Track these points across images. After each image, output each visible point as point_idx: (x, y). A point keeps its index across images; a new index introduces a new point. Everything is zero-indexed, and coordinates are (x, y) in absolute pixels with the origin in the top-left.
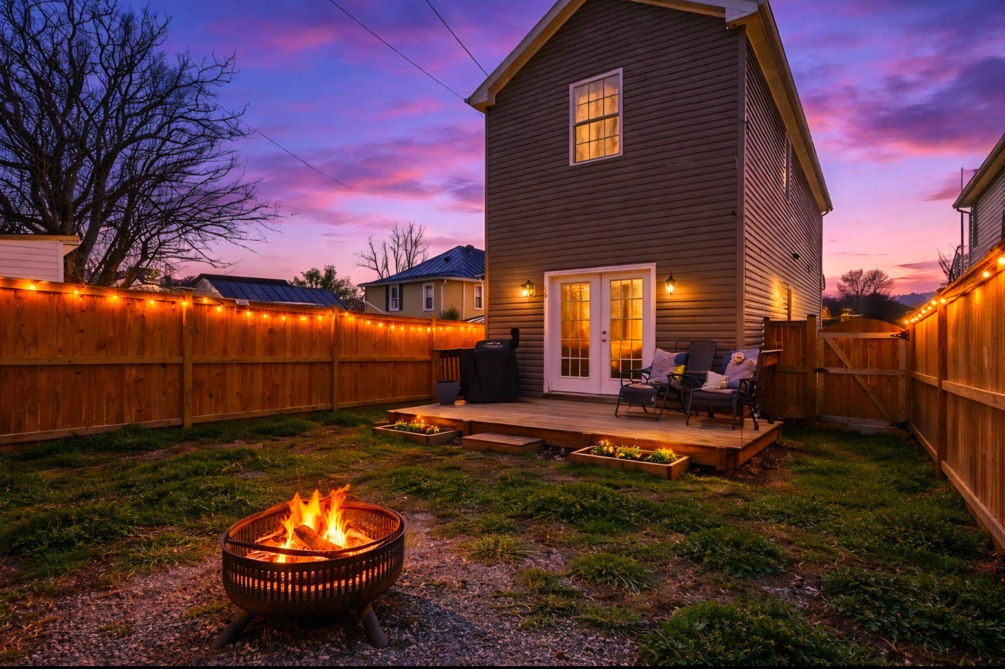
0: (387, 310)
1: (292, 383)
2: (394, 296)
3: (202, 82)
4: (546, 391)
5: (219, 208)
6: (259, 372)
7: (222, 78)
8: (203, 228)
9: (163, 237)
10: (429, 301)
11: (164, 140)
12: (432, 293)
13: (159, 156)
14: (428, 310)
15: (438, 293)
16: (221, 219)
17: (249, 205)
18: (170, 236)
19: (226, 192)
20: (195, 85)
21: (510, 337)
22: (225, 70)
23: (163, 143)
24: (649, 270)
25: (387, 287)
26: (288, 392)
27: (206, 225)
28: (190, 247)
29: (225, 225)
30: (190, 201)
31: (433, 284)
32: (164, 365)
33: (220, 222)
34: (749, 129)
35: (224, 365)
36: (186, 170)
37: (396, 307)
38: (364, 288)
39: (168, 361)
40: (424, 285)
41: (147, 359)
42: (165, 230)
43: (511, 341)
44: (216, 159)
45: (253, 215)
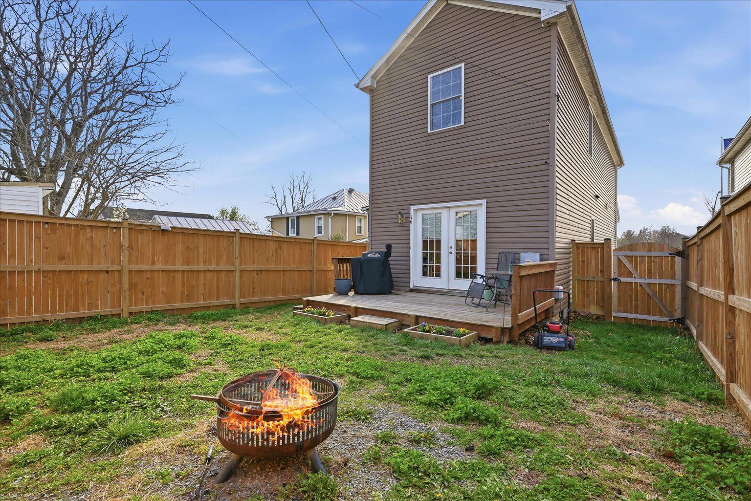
0: (288, 234)
1: (204, 285)
2: (293, 225)
3: (145, 63)
4: (411, 287)
5: (158, 164)
6: (179, 275)
7: (160, 59)
8: (147, 178)
9: (117, 185)
10: (319, 228)
11: (117, 111)
12: (322, 223)
13: (113, 123)
14: (319, 235)
15: (326, 223)
16: (160, 171)
17: (179, 161)
18: (123, 184)
19: (163, 151)
20: (139, 65)
21: (386, 250)
22: (162, 53)
23: (116, 113)
24: (481, 205)
25: (288, 218)
26: (201, 291)
27: (149, 176)
28: (138, 192)
29: (162, 175)
30: (135, 157)
31: (322, 216)
32: (107, 272)
33: (158, 174)
34: (560, 102)
35: (153, 271)
36: (134, 134)
37: (294, 233)
38: (270, 220)
39: (111, 269)
40: (316, 217)
41: (95, 267)
42: (119, 180)
43: (386, 252)
44: (155, 125)
45: (184, 168)
